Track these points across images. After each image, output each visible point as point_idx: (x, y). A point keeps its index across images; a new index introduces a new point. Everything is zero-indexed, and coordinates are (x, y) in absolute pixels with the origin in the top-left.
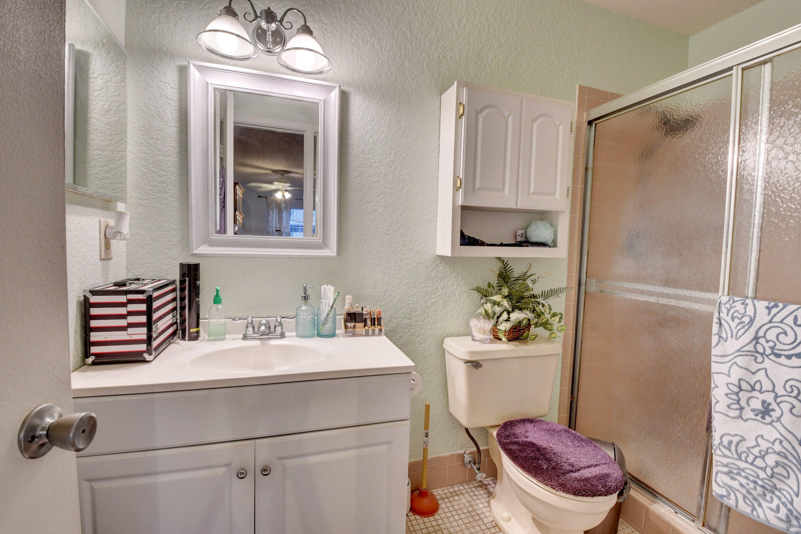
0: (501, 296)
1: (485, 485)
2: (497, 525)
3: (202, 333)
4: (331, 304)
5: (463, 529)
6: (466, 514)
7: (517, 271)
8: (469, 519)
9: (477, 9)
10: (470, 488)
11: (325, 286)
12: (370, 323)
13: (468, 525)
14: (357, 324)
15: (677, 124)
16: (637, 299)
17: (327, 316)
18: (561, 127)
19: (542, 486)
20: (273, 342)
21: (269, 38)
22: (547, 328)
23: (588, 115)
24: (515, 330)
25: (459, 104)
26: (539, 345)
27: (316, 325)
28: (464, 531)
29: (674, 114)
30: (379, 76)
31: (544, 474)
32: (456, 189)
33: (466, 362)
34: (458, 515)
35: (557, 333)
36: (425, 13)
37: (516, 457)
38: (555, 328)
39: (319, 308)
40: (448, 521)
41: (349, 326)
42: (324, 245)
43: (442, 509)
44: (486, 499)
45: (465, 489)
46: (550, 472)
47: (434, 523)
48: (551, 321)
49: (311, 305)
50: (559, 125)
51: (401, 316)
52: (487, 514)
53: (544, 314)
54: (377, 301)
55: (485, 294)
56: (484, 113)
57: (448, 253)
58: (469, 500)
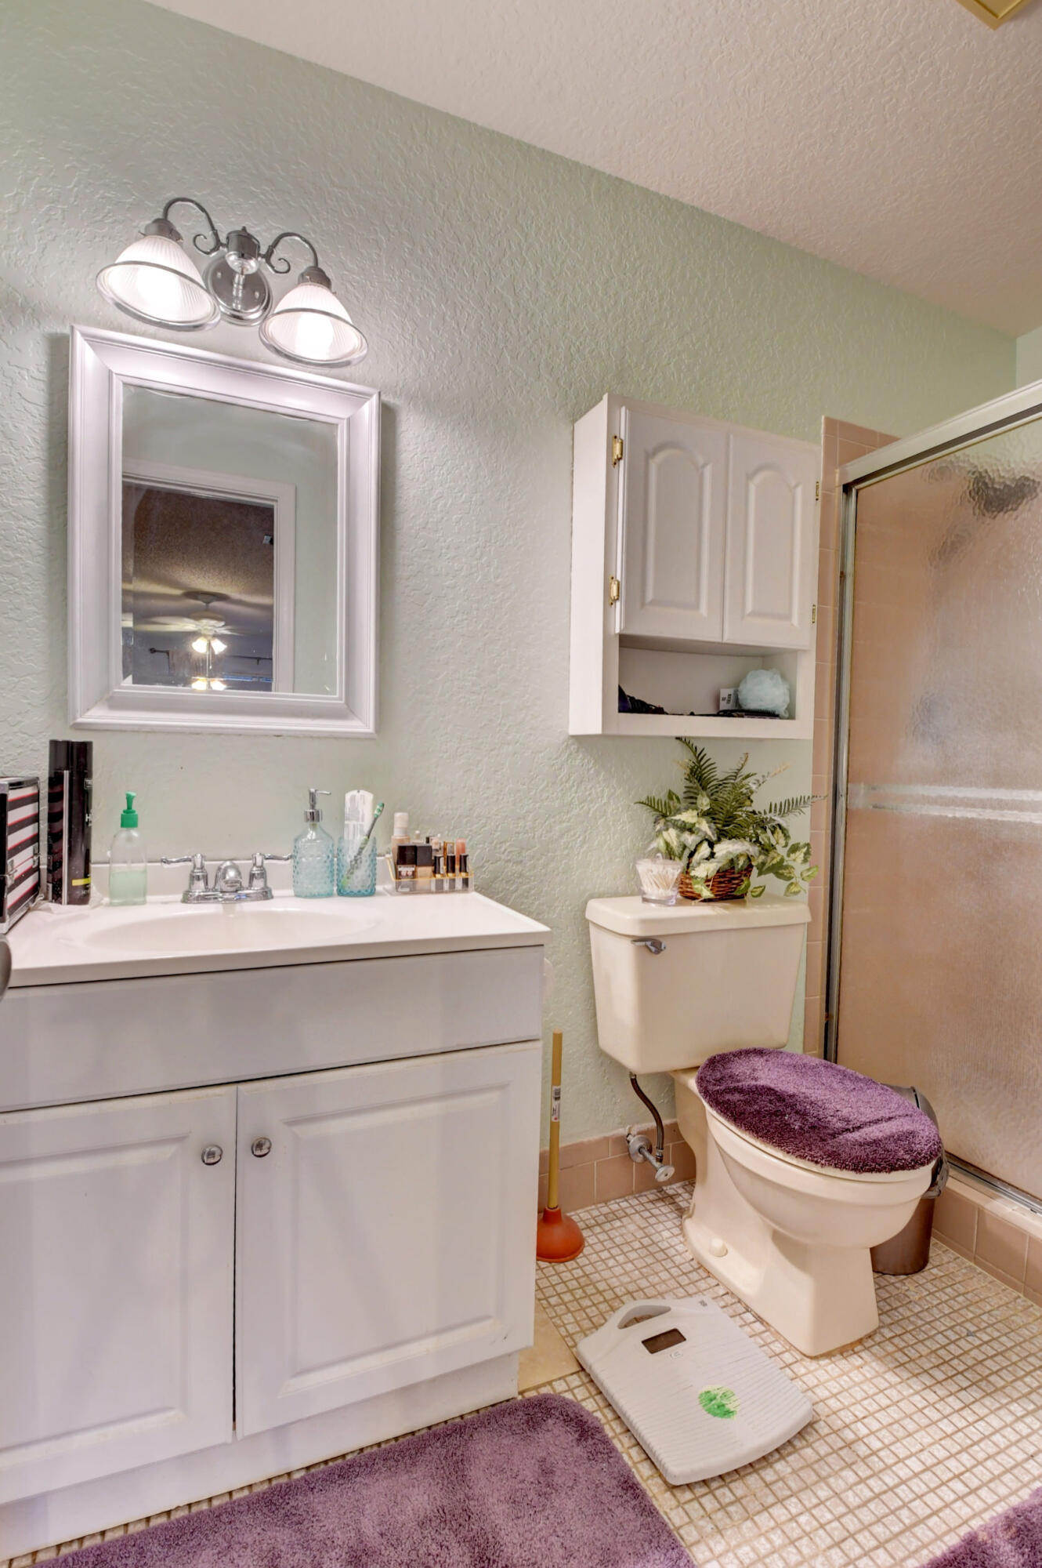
0: (695, 813)
1: (671, 1197)
2: (701, 1266)
3: (93, 890)
4: (366, 829)
5: (635, 1278)
6: (639, 1251)
7: (722, 767)
8: (646, 1259)
9: (638, 263)
10: (642, 1204)
11: (355, 792)
12: (445, 867)
13: (644, 1270)
14: (421, 870)
15: (1006, 486)
16: (943, 814)
17: (360, 853)
18: (799, 491)
19: (794, 1161)
20: (249, 907)
21: (238, 290)
22: (782, 874)
23: (843, 474)
24: (722, 880)
25: (613, 438)
26: (769, 906)
27: (336, 872)
28: (638, 1282)
29: (1000, 468)
30: (455, 379)
31: (796, 1138)
32: (609, 602)
33: (635, 941)
34: (624, 1253)
35: (801, 883)
36: (542, 265)
37: (741, 1114)
38: (797, 873)
39: (341, 838)
40: (604, 1267)
41: (404, 873)
42: (347, 711)
43: (591, 1245)
44: (675, 1221)
45: (632, 1207)
46: (807, 1135)
47: (578, 1273)
48: (788, 861)
49: (323, 830)
50: (796, 486)
51: (503, 857)
52: (680, 1248)
53: (775, 848)
54: (455, 828)
55: (664, 811)
56: (660, 457)
57: (595, 727)
58: (642, 1226)
